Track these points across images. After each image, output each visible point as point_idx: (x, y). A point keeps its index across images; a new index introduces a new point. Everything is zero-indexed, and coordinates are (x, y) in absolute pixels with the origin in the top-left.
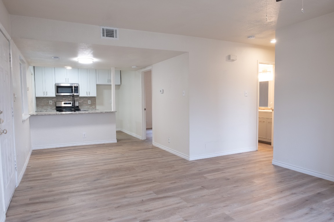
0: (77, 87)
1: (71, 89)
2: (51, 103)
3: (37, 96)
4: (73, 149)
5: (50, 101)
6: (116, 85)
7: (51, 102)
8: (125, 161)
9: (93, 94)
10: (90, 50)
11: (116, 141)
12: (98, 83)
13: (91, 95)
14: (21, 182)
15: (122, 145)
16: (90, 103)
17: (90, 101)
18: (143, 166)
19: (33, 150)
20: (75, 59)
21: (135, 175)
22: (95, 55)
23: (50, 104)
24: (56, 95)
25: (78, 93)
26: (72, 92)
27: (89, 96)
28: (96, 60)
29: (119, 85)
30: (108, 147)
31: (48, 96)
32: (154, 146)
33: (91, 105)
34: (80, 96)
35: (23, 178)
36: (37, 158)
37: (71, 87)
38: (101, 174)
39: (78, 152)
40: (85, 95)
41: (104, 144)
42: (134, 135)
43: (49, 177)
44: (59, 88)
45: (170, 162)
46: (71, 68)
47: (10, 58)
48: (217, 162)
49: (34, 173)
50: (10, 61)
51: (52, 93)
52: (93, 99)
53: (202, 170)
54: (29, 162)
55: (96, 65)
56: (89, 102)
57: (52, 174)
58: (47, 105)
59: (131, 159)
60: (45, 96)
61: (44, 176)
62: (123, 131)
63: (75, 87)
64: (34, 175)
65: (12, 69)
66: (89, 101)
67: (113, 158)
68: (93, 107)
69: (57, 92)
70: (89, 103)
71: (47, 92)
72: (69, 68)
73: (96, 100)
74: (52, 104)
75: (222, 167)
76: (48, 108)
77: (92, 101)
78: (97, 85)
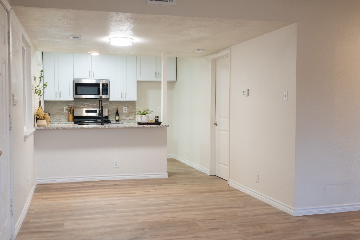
0: (107, 85)
1: (97, 88)
3: (47, 99)
4: (99, 186)
5: (65, 107)
6: (168, 82)
8: (180, 209)
9: (132, 96)
10: (128, 24)
11: (166, 176)
12: (140, 79)
13: (128, 99)
14: (19, 234)
15: (176, 183)
16: (126, 112)
17: (126, 108)
18: (211, 219)
19: (38, 185)
20: (105, 39)
21: (197, 235)
22: (137, 32)
23: (65, 111)
24: (74, 98)
25: (107, 94)
26: (99, 94)
27: (124, 99)
28: (138, 40)
29: (174, 82)
30: (154, 184)
31: (62, 99)
32: (230, 187)
33: (128, 115)
34: (111, 99)
35: (22, 228)
36: (43, 197)
37: (97, 85)
38: (142, 229)
39: (104, 191)
40: (119, 99)
41: (147, 180)
42: (197, 165)
43: (60, 229)
44: (79, 87)
45: (258, 217)
46: (99, 54)
47: (9, 38)
48: (347, 221)
49: (39, 220)
50: (9, 43)
51: (68, 95)
52: (131, 104)
53: (317, 234)
54: (31, 202)
55: (137, 48)
56: (125, 109)
57: (66, 223)
58: (61, 113)
59: (191, 207)
60: (58, 99)
61: (52, 226)
62: (178, 159)
63: (103, 84)
64: (37, 225)
65: (11, 55)
67: (162, 204)
68: (132, 117)
69: (76, 94)
70: (124, 112)
71: (60, 93)
72: (95, 54)
73: (135, 106)
75: (357, 231)
76: (62, 118)
77: (129, 109)
78: (138, 81)
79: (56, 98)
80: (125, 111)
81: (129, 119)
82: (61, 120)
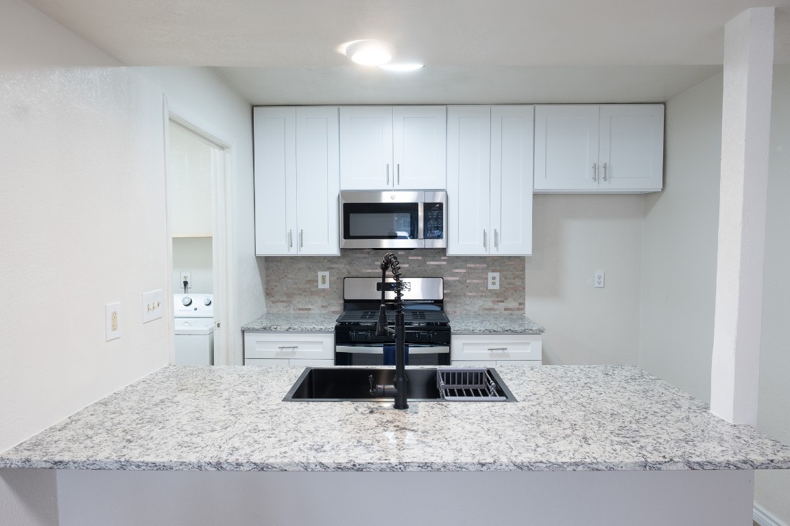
0: (440, 206)
1: (408, 217)
2: (324, 282)
3: (264, 251)
5: (320, 274)
7: (324, 279)
9: (518, 242)
12: (544, 185)
13: (504, 250)
16: (497, 287)
17: (497, 275)
23: (321, 286)
24: (342, 250)
25: (440, 237)
26: (414, 235)
27: (493, 252)
31: (307, 251)
33: (500, 296)
34: (452, 252)
40: (479, 251)
44: (355, 213)
52: (511, 266)
56: (494, 278)
58: (310, 290)
60: (293, 252)
63: (429, 207)
66: (491, 275)
68: (512, 304)
69: (347, 234)
70: (490, 287)
71: (302, 234)
73: (523, 269)
74: (327, 286)
76: (312, 305)
77: (506, 278)
78: (537, 196)
79: (289, 251)
80: (494, 283)
81: (506, 309)
82: (310, 309)
